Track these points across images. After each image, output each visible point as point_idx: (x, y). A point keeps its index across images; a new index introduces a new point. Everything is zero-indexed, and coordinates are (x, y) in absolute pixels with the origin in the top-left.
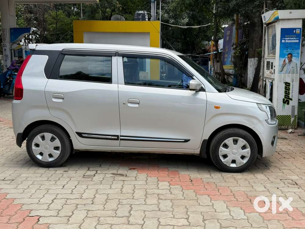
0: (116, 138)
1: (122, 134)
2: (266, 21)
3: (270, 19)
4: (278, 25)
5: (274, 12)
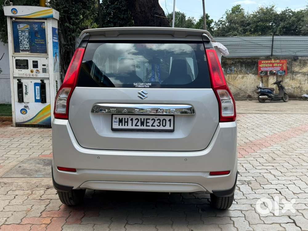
2: (17, 15)
3: (33, 15)
4: (49, 24)
5: (48, 10)
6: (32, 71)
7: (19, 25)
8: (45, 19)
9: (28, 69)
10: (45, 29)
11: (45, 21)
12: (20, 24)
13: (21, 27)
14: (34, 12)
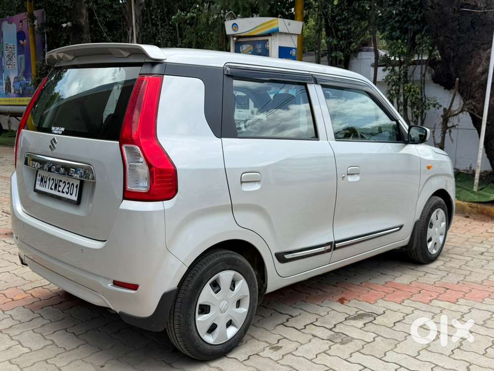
0: (329, 247)
1: (337, 239)
2: (238, 32)
3: (254, 30)
4: (275, 41)
5: (271, 21)
6: (252, 113)
7: (242, 47)
8: (269, 34)
9: (248, 109)
10: (268, 50)
11: (269, 38)
12: (243, 44)
13: (244, 49)
14: (255, 26)
